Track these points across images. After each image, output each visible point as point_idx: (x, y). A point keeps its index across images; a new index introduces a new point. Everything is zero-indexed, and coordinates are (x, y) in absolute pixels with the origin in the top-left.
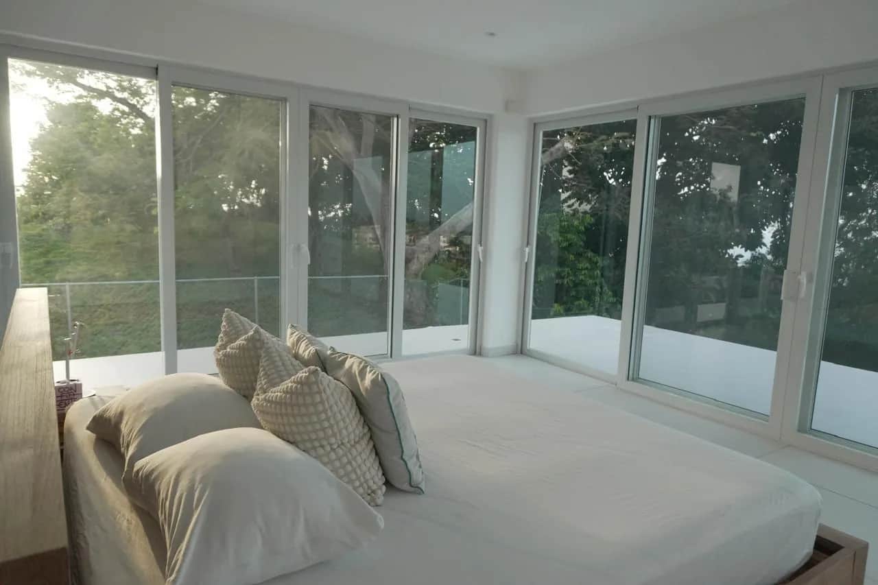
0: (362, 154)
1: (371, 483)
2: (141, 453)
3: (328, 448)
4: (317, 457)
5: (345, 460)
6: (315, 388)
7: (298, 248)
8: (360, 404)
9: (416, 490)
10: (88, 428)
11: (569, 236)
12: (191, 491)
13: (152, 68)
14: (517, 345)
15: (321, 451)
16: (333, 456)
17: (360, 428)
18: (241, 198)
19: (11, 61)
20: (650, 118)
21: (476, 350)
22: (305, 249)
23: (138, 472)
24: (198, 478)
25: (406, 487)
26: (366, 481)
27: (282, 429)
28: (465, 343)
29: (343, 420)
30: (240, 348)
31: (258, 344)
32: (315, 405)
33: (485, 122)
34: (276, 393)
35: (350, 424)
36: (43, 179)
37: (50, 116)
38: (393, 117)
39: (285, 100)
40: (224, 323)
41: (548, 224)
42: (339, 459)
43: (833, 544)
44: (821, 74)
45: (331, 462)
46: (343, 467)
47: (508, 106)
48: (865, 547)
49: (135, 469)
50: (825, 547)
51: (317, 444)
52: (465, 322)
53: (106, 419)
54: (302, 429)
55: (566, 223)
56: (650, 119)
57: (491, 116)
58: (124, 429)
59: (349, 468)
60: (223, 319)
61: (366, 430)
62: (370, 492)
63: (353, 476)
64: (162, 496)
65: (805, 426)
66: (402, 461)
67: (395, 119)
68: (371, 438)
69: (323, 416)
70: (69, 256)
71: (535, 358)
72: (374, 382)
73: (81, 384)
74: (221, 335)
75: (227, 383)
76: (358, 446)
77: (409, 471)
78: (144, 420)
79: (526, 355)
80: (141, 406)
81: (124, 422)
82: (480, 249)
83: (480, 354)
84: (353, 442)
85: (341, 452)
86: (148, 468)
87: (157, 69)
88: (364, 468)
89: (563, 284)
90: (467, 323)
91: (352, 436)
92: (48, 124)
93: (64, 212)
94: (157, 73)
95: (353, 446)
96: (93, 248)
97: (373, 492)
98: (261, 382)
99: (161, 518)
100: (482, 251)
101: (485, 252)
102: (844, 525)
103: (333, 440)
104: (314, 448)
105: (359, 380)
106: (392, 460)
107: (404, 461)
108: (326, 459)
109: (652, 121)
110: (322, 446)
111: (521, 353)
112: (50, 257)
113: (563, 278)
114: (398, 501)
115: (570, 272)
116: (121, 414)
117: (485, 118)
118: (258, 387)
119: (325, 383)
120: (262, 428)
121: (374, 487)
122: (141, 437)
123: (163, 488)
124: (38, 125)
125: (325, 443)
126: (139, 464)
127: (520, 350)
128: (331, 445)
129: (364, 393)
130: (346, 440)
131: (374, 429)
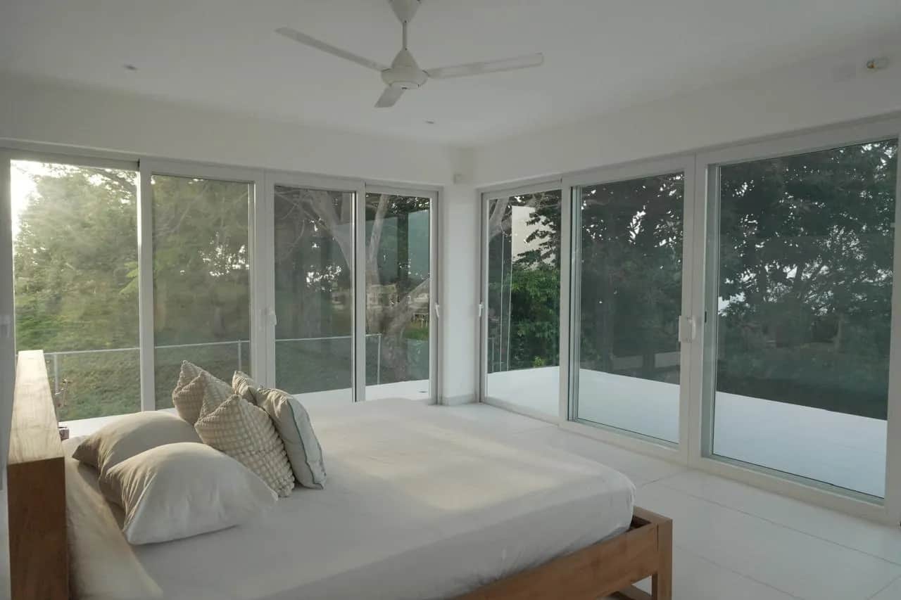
0: (342, 219)
1: (282, 480)
2: (111, 464)
3: (248, 454)
4: (240, 461)
5: (261, 463)
6: (236, 410)
7: (266, 312)
8: (275, 424)
9: (317, 486)
10: (74, 457)
11: (548, 291)
12: (143, 477)
13: (133, 162)
14: (476, 395)
15: (243, 456)
16: (251, 459)
17: (274, 440)
18: (232, 264)
19: (12, 162)
20: (572, 188)
21: (438, 401)
22: (272, 312)
23: (109, 474)
24: (149, 469)
25: (310, 484)
26: (278, 479)
27: (215, 441)
28: (428, 396)
29: (259, 433)
30: (191, 388)
31: (204, 385)
32: (236, 422)
33: (438, 194)
34: (211, 416)
35: (265, 436)
36: (31, 251)
37: (40, 189)
38: (352, 193)
39: (252, 183)
40: (182, 372)
41: (526, 280)
42: (256, 462)
43: (643, 520)
44: (694, 153)
45: (250, 465)
46: (260, 468)
47: (457, 179)
48: (669, 524)
49: (107, 474)
50: (637, 523)
51: (240, 451)
52: (426, 377)
53: (88, 447)
54: (228, 440)
55: (544, 278)
56: (572, 190)
57: (442, 188)
58: (101, 451)
59: (264, 469)
60: (182, 368)
61: (279, 442)
62: (281, 487)
63: (267, 475)
64: (125, 485)
65: (707, 452)
66: (306, 465)
67: (353, 195)
68: (284, 449)
69: (243, 430)
70: (57, 326)
71: (495, 406)
72: (283, 405)
73: (68, 431)
74: (180, 381)
75: (183, 418)
76: (272, 453)
77: (312, 473)
78: (116, 442)
79: (485, 403)
80: (113, 433)
81: (101, 445)
82: (437, 306)
83: (441, 404)
84: (267, 451)
85: (257, 457)
86: (116, 471)
87: (139, 162)
88: (276, 470)
89: (544, 337)
90: (428, 378)
91: (267, 446)
92: (37, 196)
93: (53, 284)
94: (139, 166)
95: (268, 453)
96: (81, 318)
97: (284, 487)
98: (204, 409)
99: (123, 498)
100: (439, 309)
101: (441, 310)
102: (655, 506)
103: (251, 448)
104: (238, 454)
105: (274, 405)
106: (298, 463)
107: (307, 464)
108: (246, 462)
109: (574, 191)
110: (244, 453)
111: (480, 402)
112: (37, 329)
113: (544, 331)
114: (302, 494)
115: (551, 325)
116: (100, 441)
117: (437, 190)
118: (201, 414)
119: (244, 406)
120: (202, 443)
121: (285, 483)
122: (113, 453)
123: (125, 480)
124: (28, 199)
125: (245, 450)
126: (110, 470)
127: (479, 398)
128: (250, 451)
129: (277, 415)
130: (261, 449)
131: (287, 443)
